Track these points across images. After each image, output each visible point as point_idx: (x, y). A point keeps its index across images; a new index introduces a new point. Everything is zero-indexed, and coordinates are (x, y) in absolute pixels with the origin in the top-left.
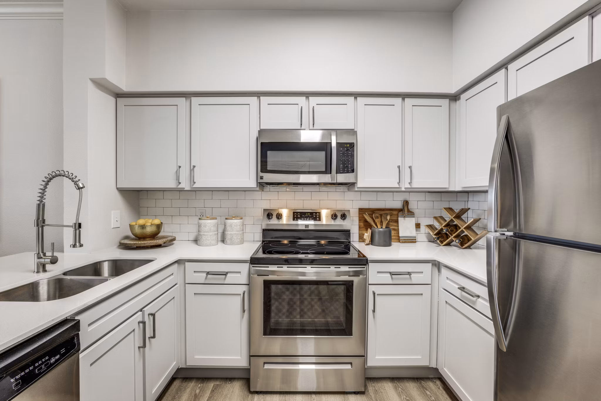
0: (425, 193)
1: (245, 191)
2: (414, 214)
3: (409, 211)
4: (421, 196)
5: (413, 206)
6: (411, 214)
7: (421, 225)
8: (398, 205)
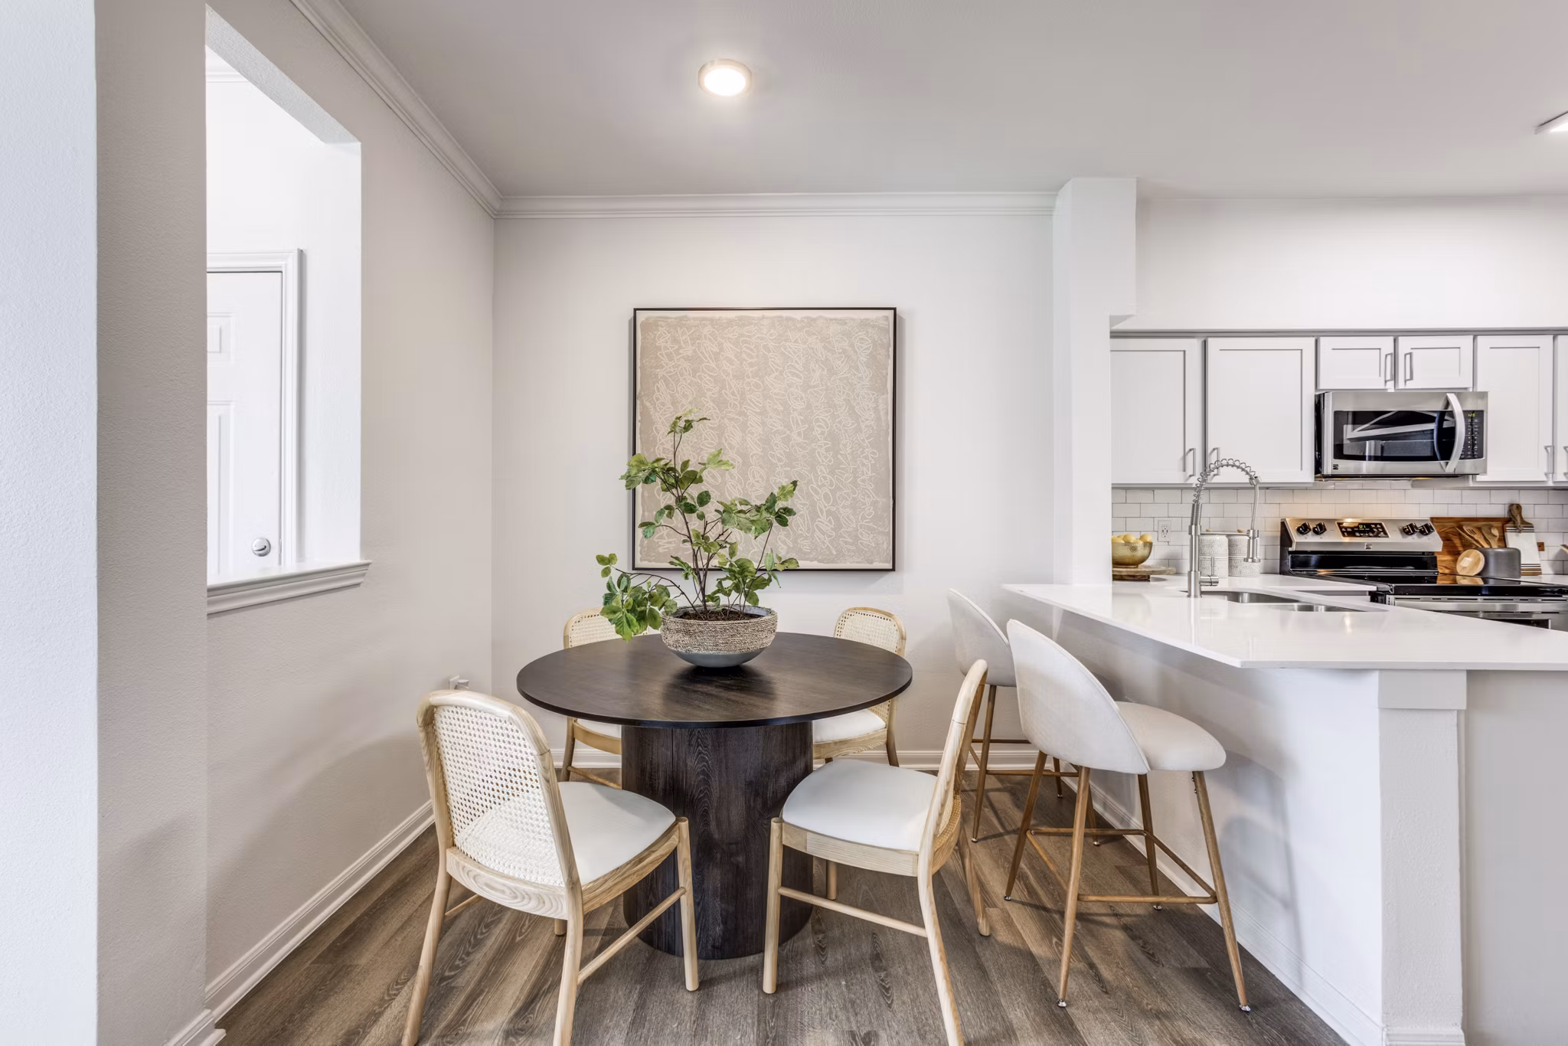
0: (1548, 490)
1: (1237, 489)
2: (1533, 527)
3: (1523, 522)
4: (1541, 497)
5: (1527, 514)
6: (1528, 527)
7: (1545, 545)
8: (1499, 511)
